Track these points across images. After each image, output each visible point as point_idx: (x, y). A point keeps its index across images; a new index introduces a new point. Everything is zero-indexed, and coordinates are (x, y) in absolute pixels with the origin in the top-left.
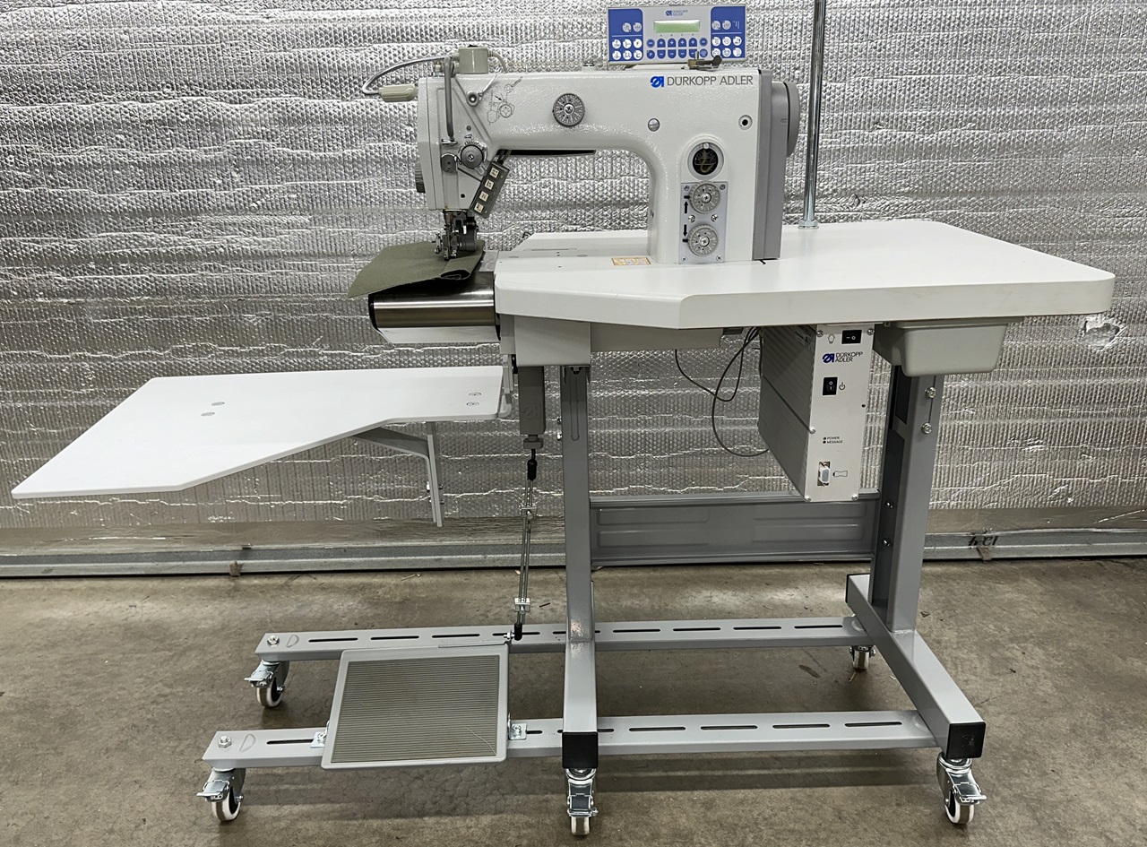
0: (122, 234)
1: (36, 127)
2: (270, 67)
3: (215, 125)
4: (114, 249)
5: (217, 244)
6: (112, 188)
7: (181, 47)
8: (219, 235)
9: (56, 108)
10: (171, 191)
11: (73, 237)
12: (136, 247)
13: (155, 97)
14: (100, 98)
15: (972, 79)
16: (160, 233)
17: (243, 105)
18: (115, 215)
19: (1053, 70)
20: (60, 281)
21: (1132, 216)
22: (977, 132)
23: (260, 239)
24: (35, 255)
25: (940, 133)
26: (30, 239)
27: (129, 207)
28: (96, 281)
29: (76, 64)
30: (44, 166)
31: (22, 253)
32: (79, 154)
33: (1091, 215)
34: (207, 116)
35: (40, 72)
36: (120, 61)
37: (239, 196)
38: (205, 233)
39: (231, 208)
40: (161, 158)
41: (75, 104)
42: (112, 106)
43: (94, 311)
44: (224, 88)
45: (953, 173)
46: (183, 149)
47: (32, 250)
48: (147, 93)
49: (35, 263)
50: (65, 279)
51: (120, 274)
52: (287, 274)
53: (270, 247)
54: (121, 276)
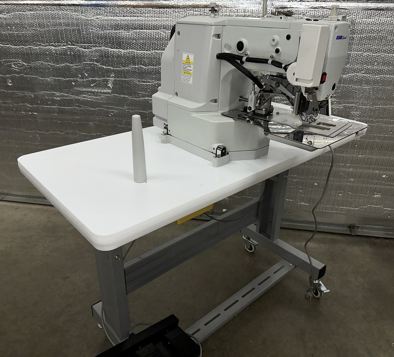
4: (46, 97)
6: (45, 76)
8: (80, 95)
12: (53, 97)
18: (46, 85)
20: (29, 106)
23: (94, 97)
27: (51, 83)
28: (40, 108)
31: (17, 96)
32: (34, 64)
37: (87, 82)
39: (84, 86)
40: (61, 67)
47: (20, 96)
49: (21, 100)
52: (103, 110)
53: (97, 100)
54: (48, 107)
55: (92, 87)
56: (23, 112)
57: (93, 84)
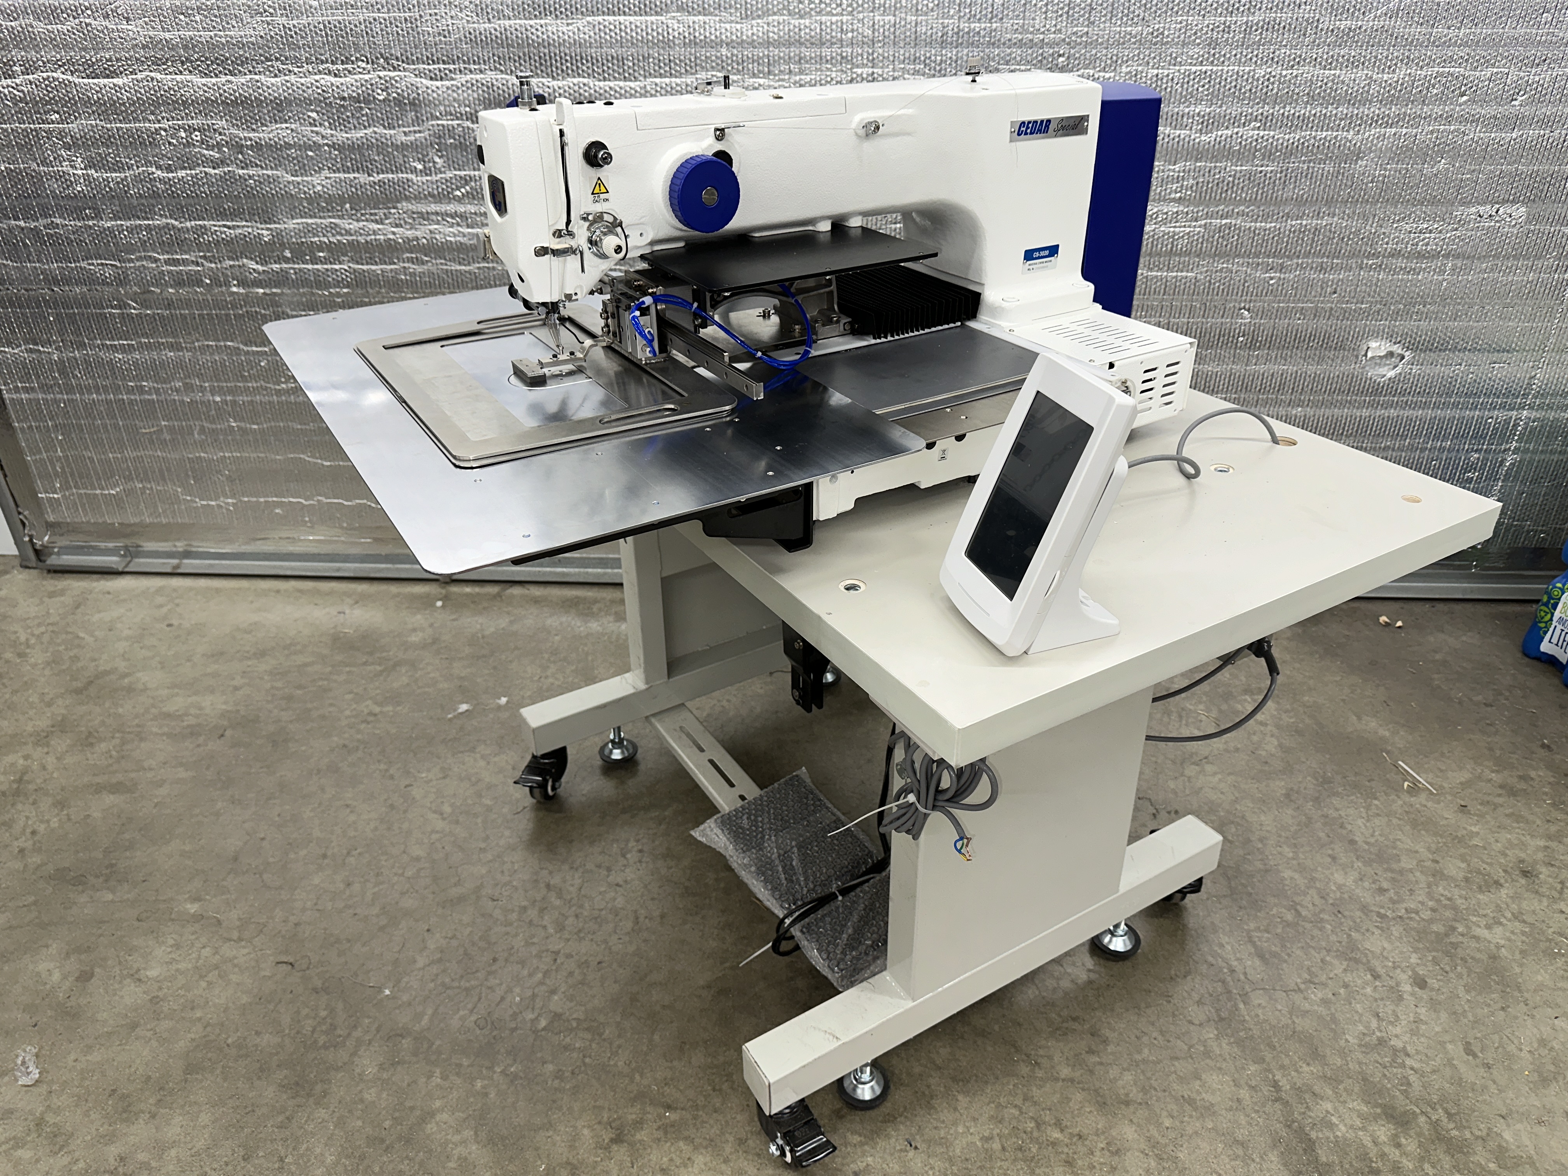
0: (319, 221)
1: (222, 102)
2: (474, 39)
3: (414, 104)
5: (418, 234)
7: (376, 15)
9: (243, 81)
10: (369, 175)
11: (266, 222)
13: (349, 72)
14: (290, 71)
15: (1260, 72)
16: (358, 221)
17: (444, 83)
19: (1353, 63)
21: (1431, 232)
22: (1262, 133)
25: (1220, 133)
26: (221, 223)
29: (262, 34)
33: (1383, 230)
34: (406, 94)
35: (223, 40)
36: (311, 30)
38: (406, 222)
41: (262, 77)
42: (303, 80)
43: (290, 303)
44: (423, 63)
45: (1231, 179)
46: (380, 130)
48: (340, 67)
50: (260, 268)
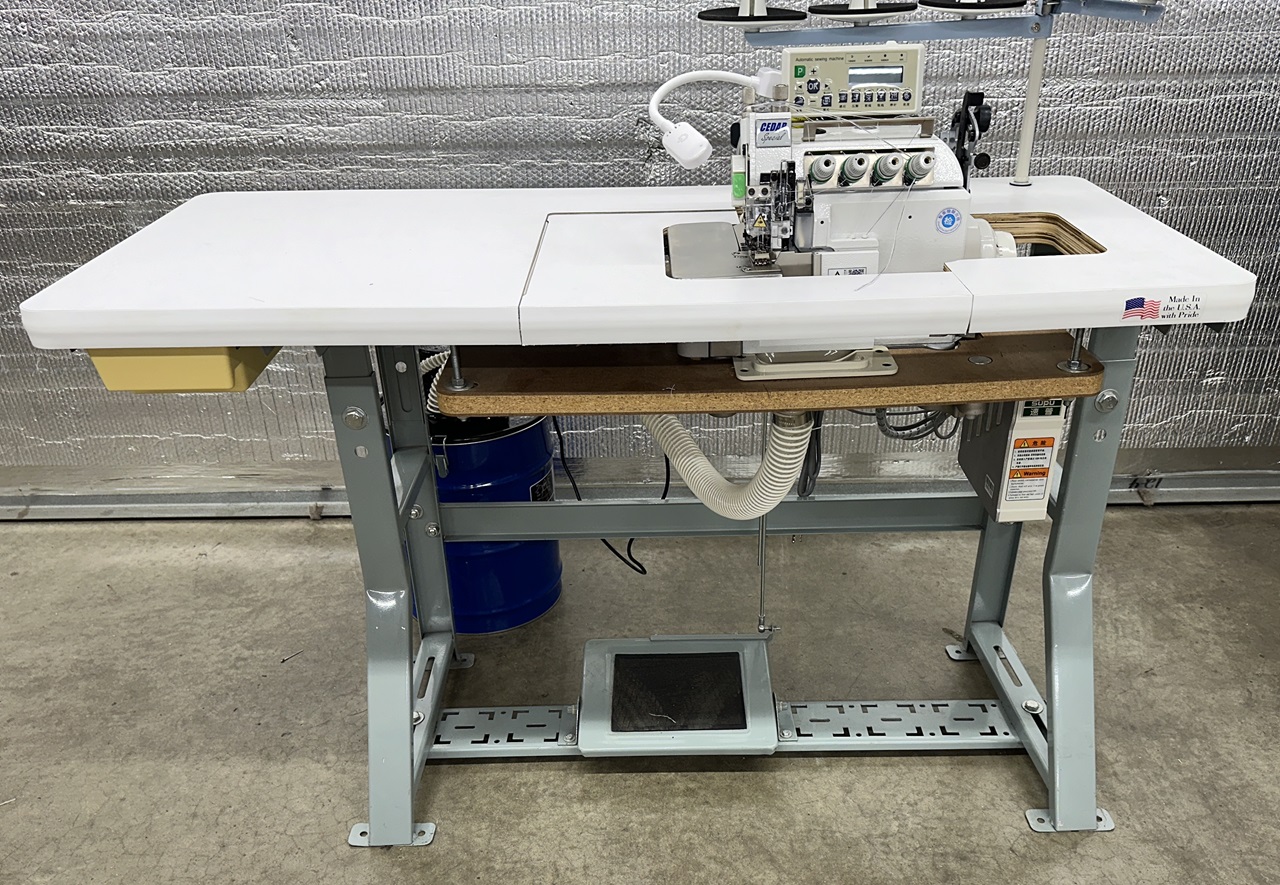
4: (155, 141)
6: (146, 64)
8: (277, 123)
12: (180, 138)
18: (152, 97)
20: (93, 179)
23: (326, 129)
24: (63, 147)
27: (169, 89)
28: (136, 180)
30: (64, 36)
31: (47, 145)
32: (104, 22)
37: (299, 75)
39: (290, 90)
40: (203, 27)
47: (58, 141)
49: (63, 158)
51: (164, 171)
52: (358, 171)
53: (338, 138)
54: (165, 174)
55: (319, 94)
56: (72, 202)
57: (322, 82)
